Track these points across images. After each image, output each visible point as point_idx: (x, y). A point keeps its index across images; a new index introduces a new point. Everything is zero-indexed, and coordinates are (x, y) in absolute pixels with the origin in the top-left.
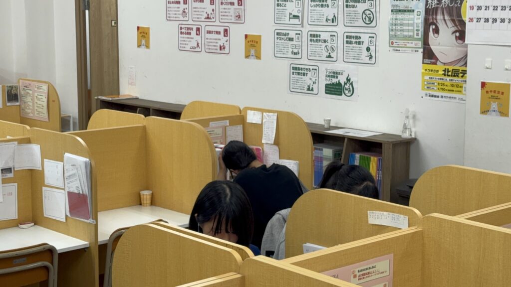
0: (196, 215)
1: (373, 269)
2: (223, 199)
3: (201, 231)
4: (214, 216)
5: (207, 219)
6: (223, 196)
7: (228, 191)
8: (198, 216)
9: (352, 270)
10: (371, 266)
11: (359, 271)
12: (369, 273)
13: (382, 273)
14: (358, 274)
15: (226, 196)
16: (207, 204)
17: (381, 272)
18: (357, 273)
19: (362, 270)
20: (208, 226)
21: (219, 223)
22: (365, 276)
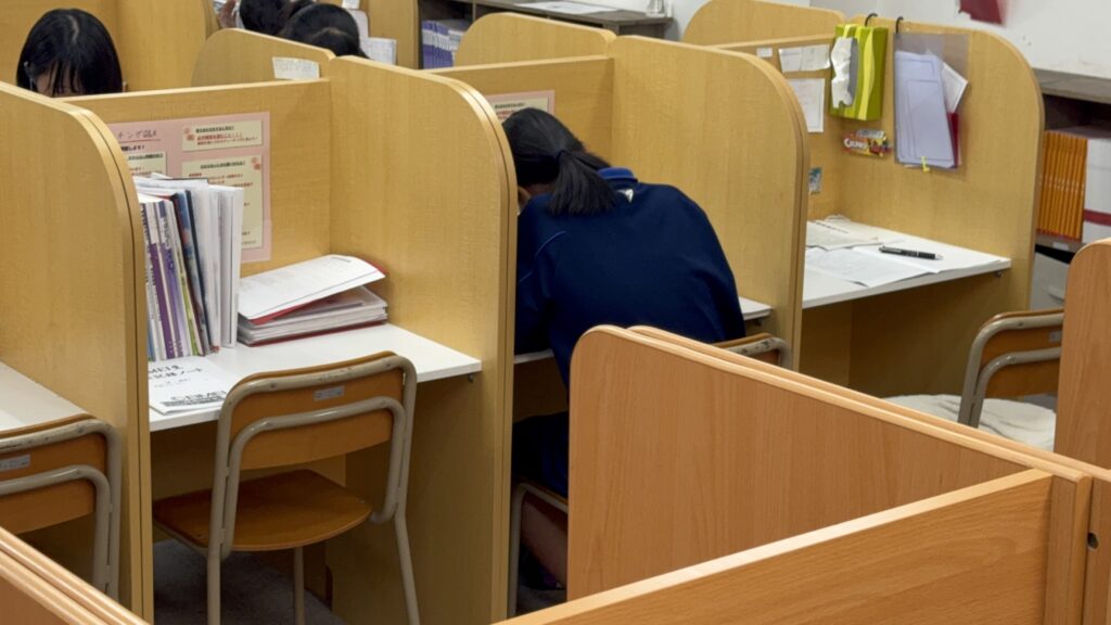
0: (26, 64)
1: (228, 132)
2: (66, 40)
3: (35, 89)
4: (50, 66)
5: (41, 71)
6: (67, 33)
7: (75, 25)
8: (29, 65)
9: (184, 128)
10: (223, 125)
11: (198, 131)
12: (219, 136)
13: (247, 139)
14: (197, 135)
15: (72, 33)
16: (41, 46)
17: (245, 137)
18: (193, 132)
19: (204, 130)
20: (44, 81)
21: (59, 78)
22: (213, 140)
